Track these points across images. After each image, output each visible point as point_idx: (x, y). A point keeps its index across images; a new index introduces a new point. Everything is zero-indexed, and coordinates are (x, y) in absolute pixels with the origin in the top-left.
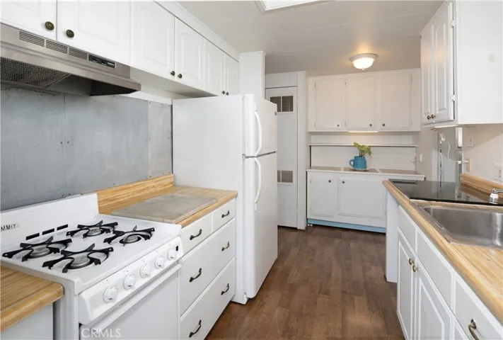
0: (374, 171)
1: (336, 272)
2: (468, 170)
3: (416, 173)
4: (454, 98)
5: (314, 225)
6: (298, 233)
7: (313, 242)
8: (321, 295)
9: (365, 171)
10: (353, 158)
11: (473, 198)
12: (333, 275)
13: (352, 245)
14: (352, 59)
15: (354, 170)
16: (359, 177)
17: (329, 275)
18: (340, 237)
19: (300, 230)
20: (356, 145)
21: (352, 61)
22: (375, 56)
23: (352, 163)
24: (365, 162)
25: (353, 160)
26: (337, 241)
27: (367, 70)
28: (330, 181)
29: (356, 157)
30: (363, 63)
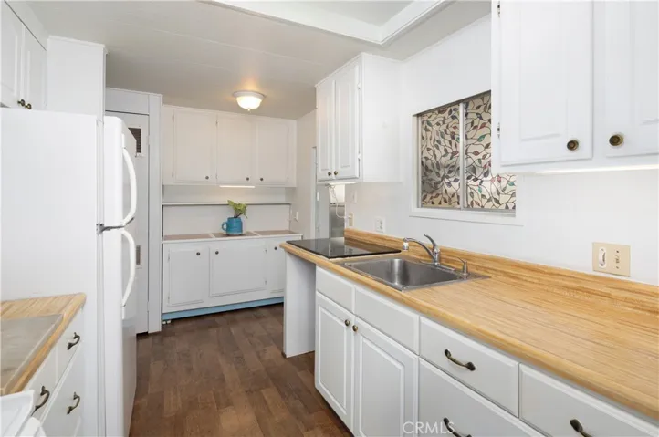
0: (249, 234)
1: (229, 372)
2: (351, 224)
3: (291, 232)
4: (359, 156)
5: (173, 321)
6: (150, 339)
7: (180, 344)
8: (222, 410)
9: (240, 235)
10: (226, 220)
11: (356, 251)
12: (227, 377)
13: (233, 331)
14: (235, 95)
15: (228, 236)
16: (233, 243)
17: (222, 380)
18: (215, 326)
19: (155, 334)
20: (230, 204)
21: (236, 97)
22: (263, 97)
23: (225, 227)
24: (241, 223)
25: (227, 224)
26: (213, 332)
27: (254, 112)
28: (198, 254)
29: (229, 219)
30: (250, 102)
